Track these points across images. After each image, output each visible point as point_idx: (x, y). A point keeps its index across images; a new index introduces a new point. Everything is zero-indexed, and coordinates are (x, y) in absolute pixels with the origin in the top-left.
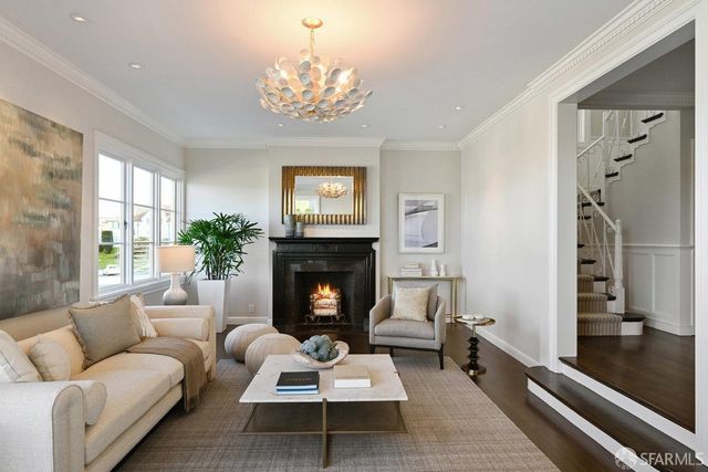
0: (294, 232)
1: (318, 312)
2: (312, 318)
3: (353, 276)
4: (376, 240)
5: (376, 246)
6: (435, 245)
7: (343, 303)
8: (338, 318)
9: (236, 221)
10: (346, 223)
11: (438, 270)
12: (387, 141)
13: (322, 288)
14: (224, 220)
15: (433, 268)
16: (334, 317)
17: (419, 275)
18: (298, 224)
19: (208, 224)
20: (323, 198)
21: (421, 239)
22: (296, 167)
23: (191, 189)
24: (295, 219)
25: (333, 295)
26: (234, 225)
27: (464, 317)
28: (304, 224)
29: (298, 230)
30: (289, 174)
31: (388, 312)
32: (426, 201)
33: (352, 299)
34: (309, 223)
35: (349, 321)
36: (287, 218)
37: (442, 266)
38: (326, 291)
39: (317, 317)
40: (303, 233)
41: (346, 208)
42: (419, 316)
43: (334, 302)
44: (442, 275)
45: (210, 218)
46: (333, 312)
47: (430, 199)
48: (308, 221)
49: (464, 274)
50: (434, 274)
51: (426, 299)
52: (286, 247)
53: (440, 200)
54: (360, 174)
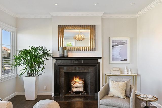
0: (63, 54)
1: (74, 90)
2: (72, 92)
3: (90, 74)
4: (100, 58)
5: (100, 61)
6: (126, 60)
7: (85, 86)
8: (83, 92)
9: (41, 50)
10: (86, 50)
11: (128, 71)
12: (105, 13)
13: (76, 79)
14: (35, 49)
15: (126, 70)
16: (81, 92)
17: (119, 74)
18: (65, 51)
19: (27, 51)
20: (77, 41)
21: (120, 57)
22: (64, 26)
23: (20, 36)
24: (64, 49)
25: (81, 82)
26: (40, 52)
27: (142, 96)
28: (68, 51)
29: (65, 54)
30: (61, 29)
31: (107, 92)
32: (122, 41)
33: (89, 84)
34: (70, 51)
35: (88, 94)
36: (60, 48)
37: (129, 70)
38: (78, 80)
39: (74, 92)
40: (67, 55)
41: (86, 44)
42: (122, 95)
43: (81, 85)
44: (130, 73)
45: (28, 49)
46: (81, 90)
47: (124, 39)
48: (70, 50)
49: (139, 73)
50: (126, 73)
51: (125, 87)
52: (60, 61)
53: (128, 40)
54: (93, 28)
